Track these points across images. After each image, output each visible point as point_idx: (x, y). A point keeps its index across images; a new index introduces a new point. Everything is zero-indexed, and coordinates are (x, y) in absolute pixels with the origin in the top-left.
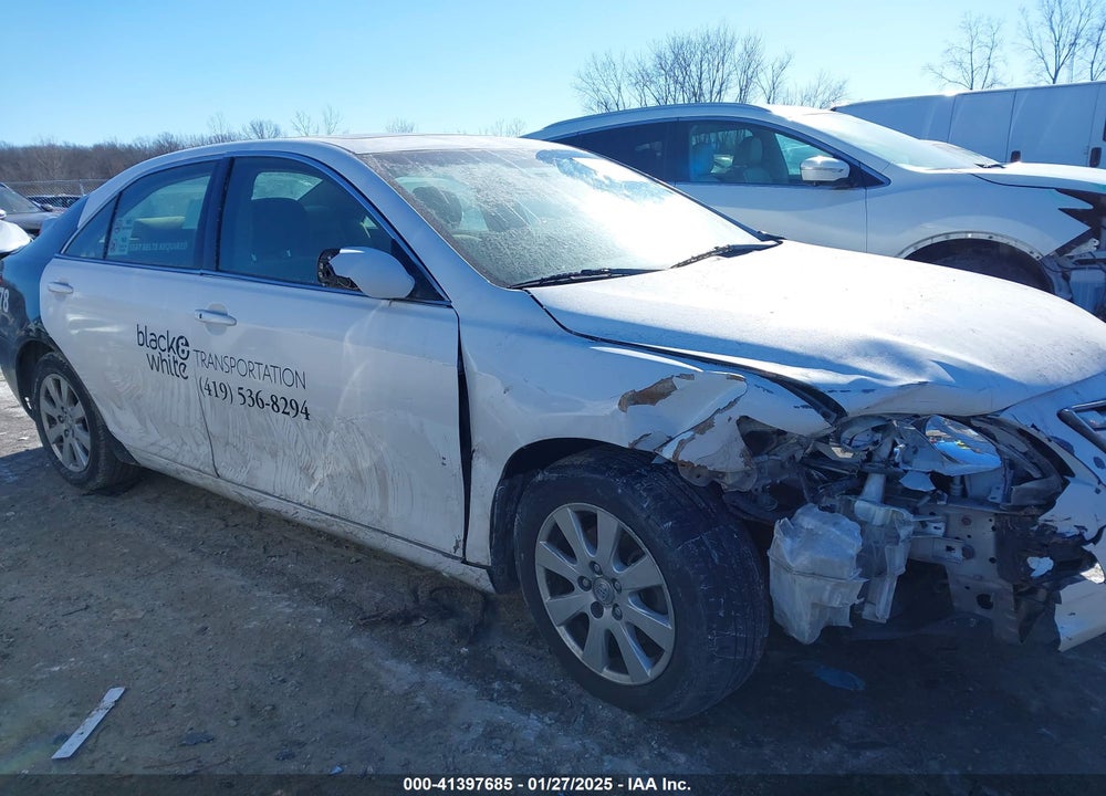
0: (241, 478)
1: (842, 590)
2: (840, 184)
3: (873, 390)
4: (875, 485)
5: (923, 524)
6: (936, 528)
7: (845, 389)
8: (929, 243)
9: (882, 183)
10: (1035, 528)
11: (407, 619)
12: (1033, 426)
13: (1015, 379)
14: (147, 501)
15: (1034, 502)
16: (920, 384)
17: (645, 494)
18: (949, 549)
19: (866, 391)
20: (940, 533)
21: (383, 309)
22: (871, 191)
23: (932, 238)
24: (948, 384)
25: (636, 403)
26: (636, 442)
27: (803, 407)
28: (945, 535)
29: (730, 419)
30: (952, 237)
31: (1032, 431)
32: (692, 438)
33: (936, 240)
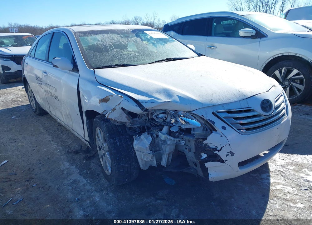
0: (54, 114)
1: (147, 156)
2: (252, 37)
3: (154, 103)
4: (165, 129)
5: (179, 141)
6: (183, 142)
7: (146, 102)
8: (277, 56)
9: (266, 37)
10: (204, 145)
11: (77, 152)
12: (202, 116)
13: (200, 102)
14: (47, 118)
15: (201, 137)
16: (169, 102)
17: (105, 126)
18: (186, 148)
19: (152, 103)
20: (184, 144)
21: (69, 73)
22: (262, 39)
23: (278, 54)
24: (177, 102)
25: (102, 102)
26: (103, 112)
27: (136, 106)
28: (185, 144)
29: (119, 108)
30: (284, 54)
31: (202, 117)
32: (111, 112)
33: (279, 55)
